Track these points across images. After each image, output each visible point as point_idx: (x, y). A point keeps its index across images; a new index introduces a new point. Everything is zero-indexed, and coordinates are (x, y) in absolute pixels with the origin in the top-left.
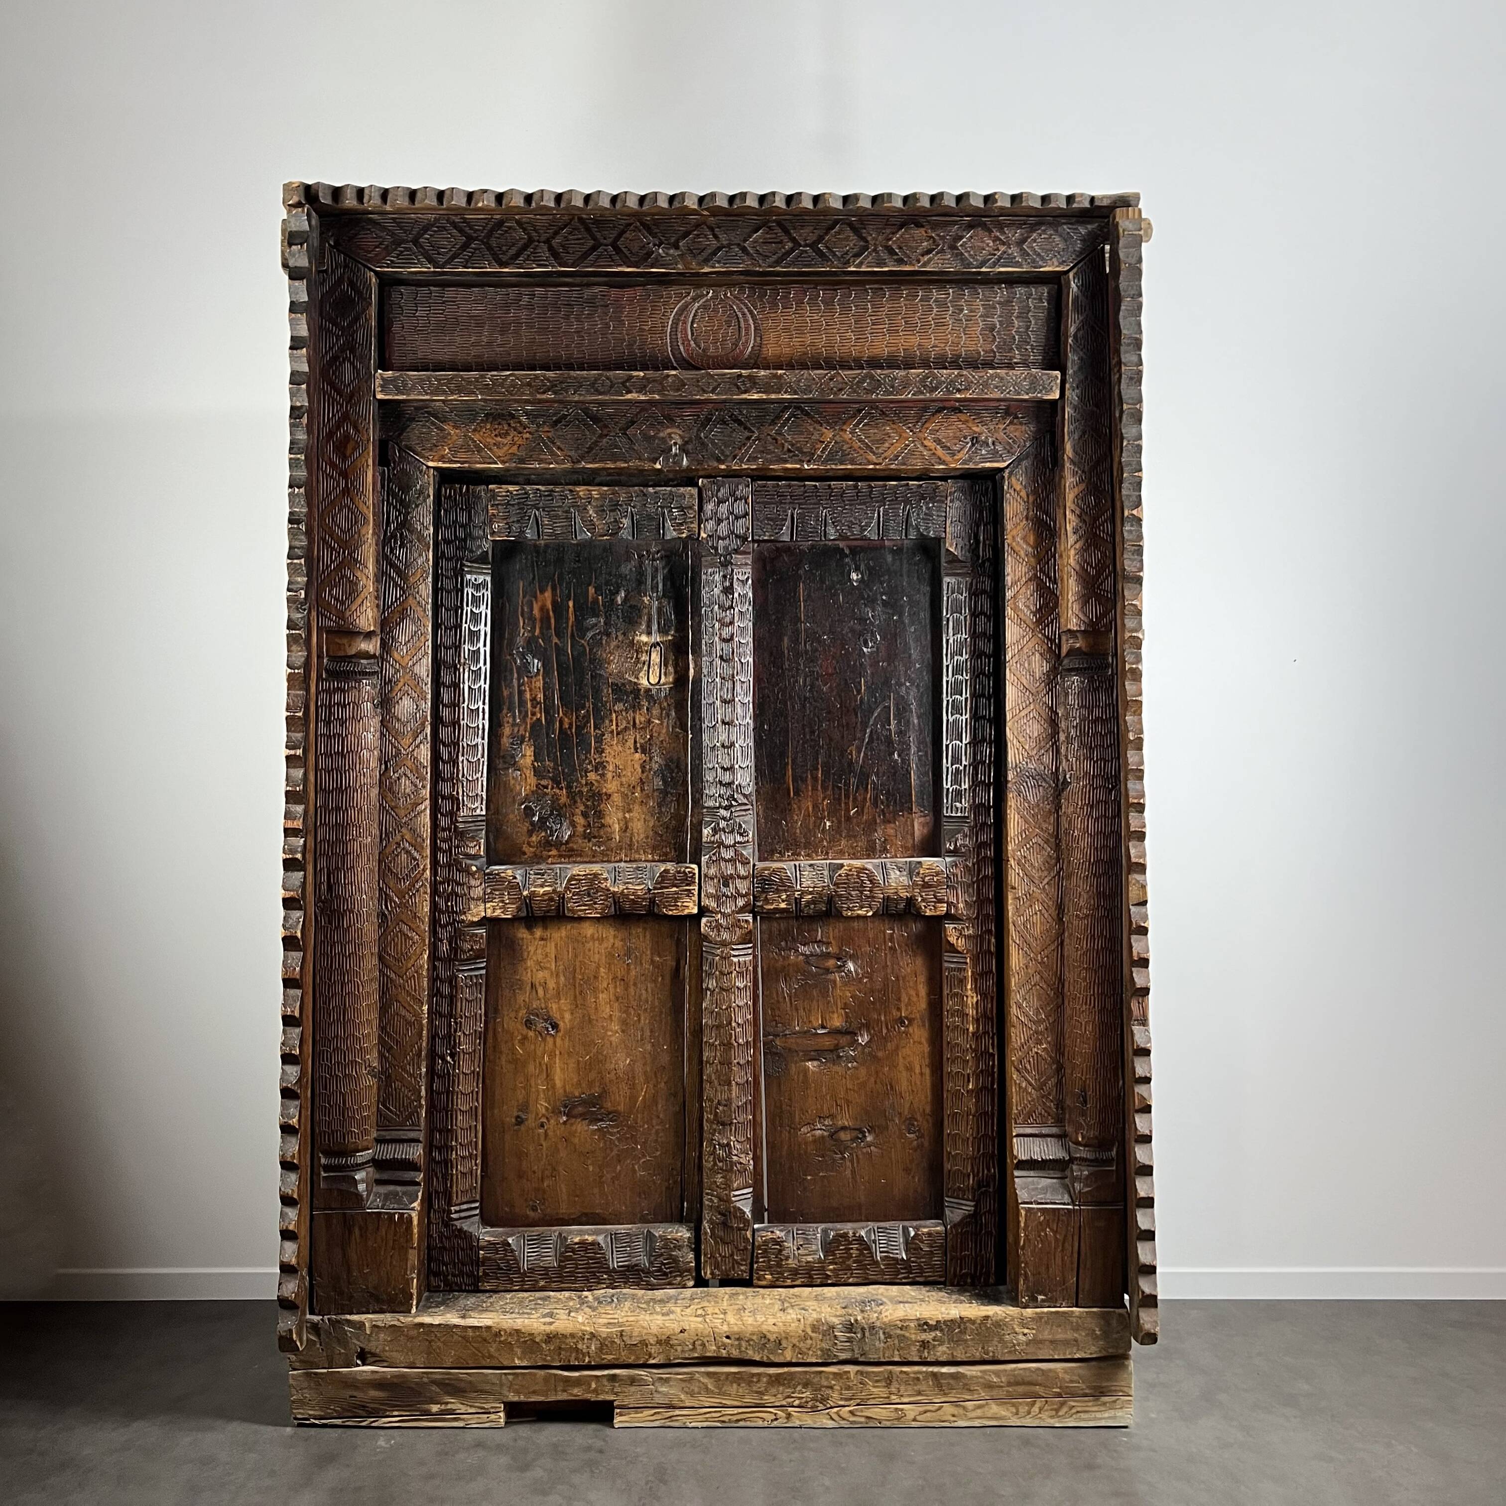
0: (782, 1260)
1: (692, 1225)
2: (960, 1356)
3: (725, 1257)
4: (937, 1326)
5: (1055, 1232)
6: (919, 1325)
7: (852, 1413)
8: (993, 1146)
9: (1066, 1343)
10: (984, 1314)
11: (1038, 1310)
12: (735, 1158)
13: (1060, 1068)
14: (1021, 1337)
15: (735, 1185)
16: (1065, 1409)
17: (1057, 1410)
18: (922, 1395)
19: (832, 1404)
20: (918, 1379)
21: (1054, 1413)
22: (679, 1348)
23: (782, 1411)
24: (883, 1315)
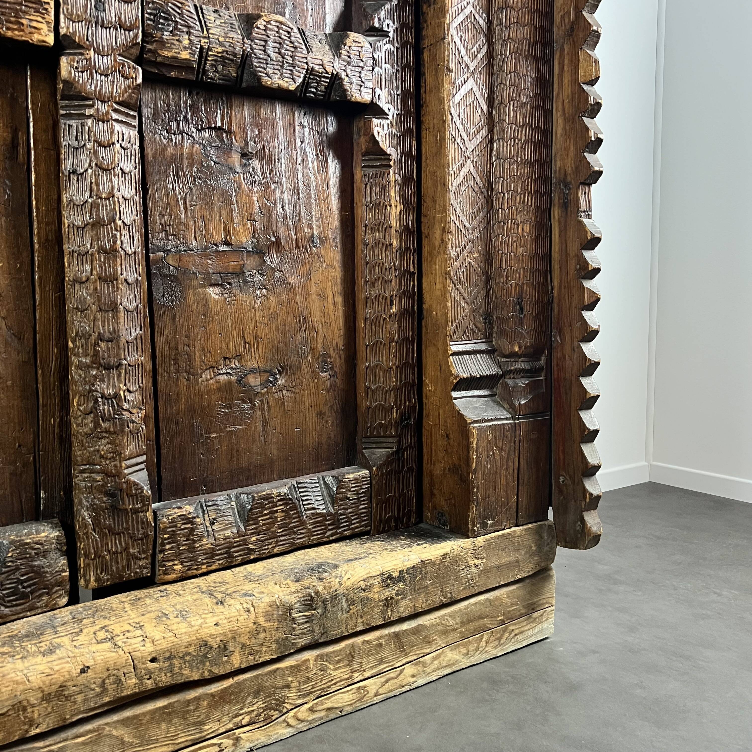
0: (194, 542)
1: (56, 520)
2: (421, 605)
3: (116, 553)
4: (400, 579)
5: (501, 450)
6: (383, 581)
7: (311, 710)
8: (414, 374)
9: (509, 566)
10: (443, 551)
11: (487, 537)
12: (126, 414)
13: (488, 278)
14: (473, 570)
15: (127, 452)
16: (506, 635)
17: (499, 639)
18: (385, 663)
19: (289, 707)
20: (381, 645)
21: (497, 643)
22: (80, 698)
23: (228, 738)
24: (345, 579)
